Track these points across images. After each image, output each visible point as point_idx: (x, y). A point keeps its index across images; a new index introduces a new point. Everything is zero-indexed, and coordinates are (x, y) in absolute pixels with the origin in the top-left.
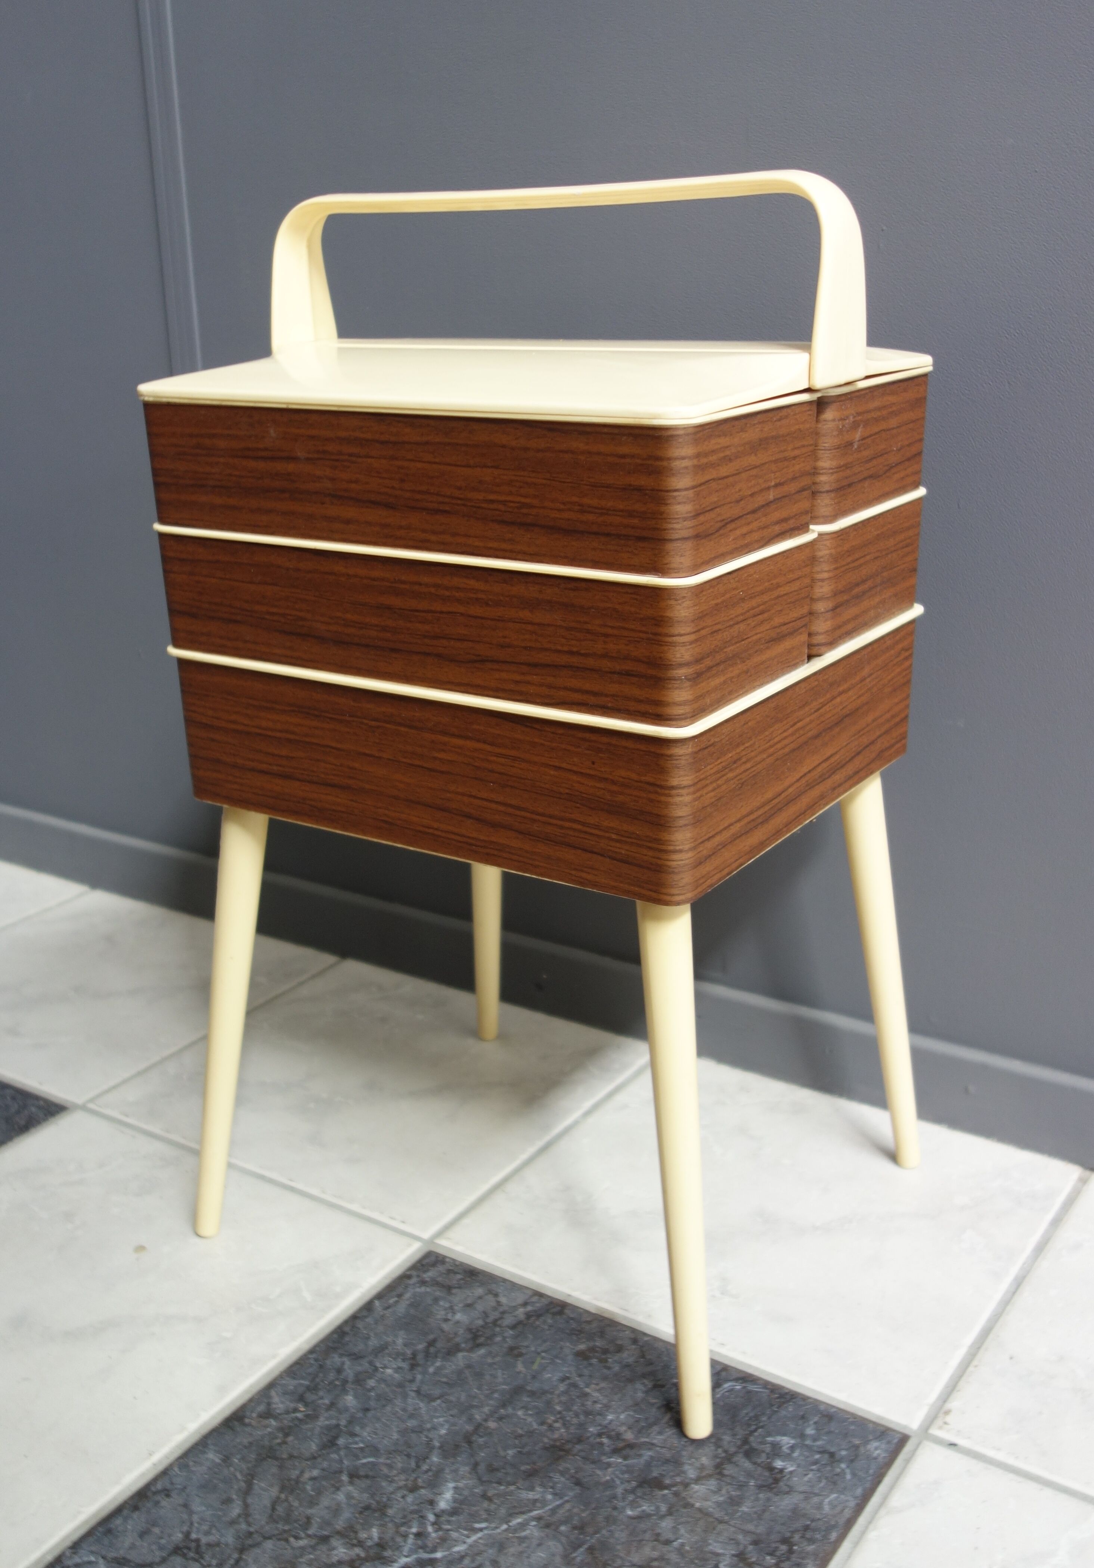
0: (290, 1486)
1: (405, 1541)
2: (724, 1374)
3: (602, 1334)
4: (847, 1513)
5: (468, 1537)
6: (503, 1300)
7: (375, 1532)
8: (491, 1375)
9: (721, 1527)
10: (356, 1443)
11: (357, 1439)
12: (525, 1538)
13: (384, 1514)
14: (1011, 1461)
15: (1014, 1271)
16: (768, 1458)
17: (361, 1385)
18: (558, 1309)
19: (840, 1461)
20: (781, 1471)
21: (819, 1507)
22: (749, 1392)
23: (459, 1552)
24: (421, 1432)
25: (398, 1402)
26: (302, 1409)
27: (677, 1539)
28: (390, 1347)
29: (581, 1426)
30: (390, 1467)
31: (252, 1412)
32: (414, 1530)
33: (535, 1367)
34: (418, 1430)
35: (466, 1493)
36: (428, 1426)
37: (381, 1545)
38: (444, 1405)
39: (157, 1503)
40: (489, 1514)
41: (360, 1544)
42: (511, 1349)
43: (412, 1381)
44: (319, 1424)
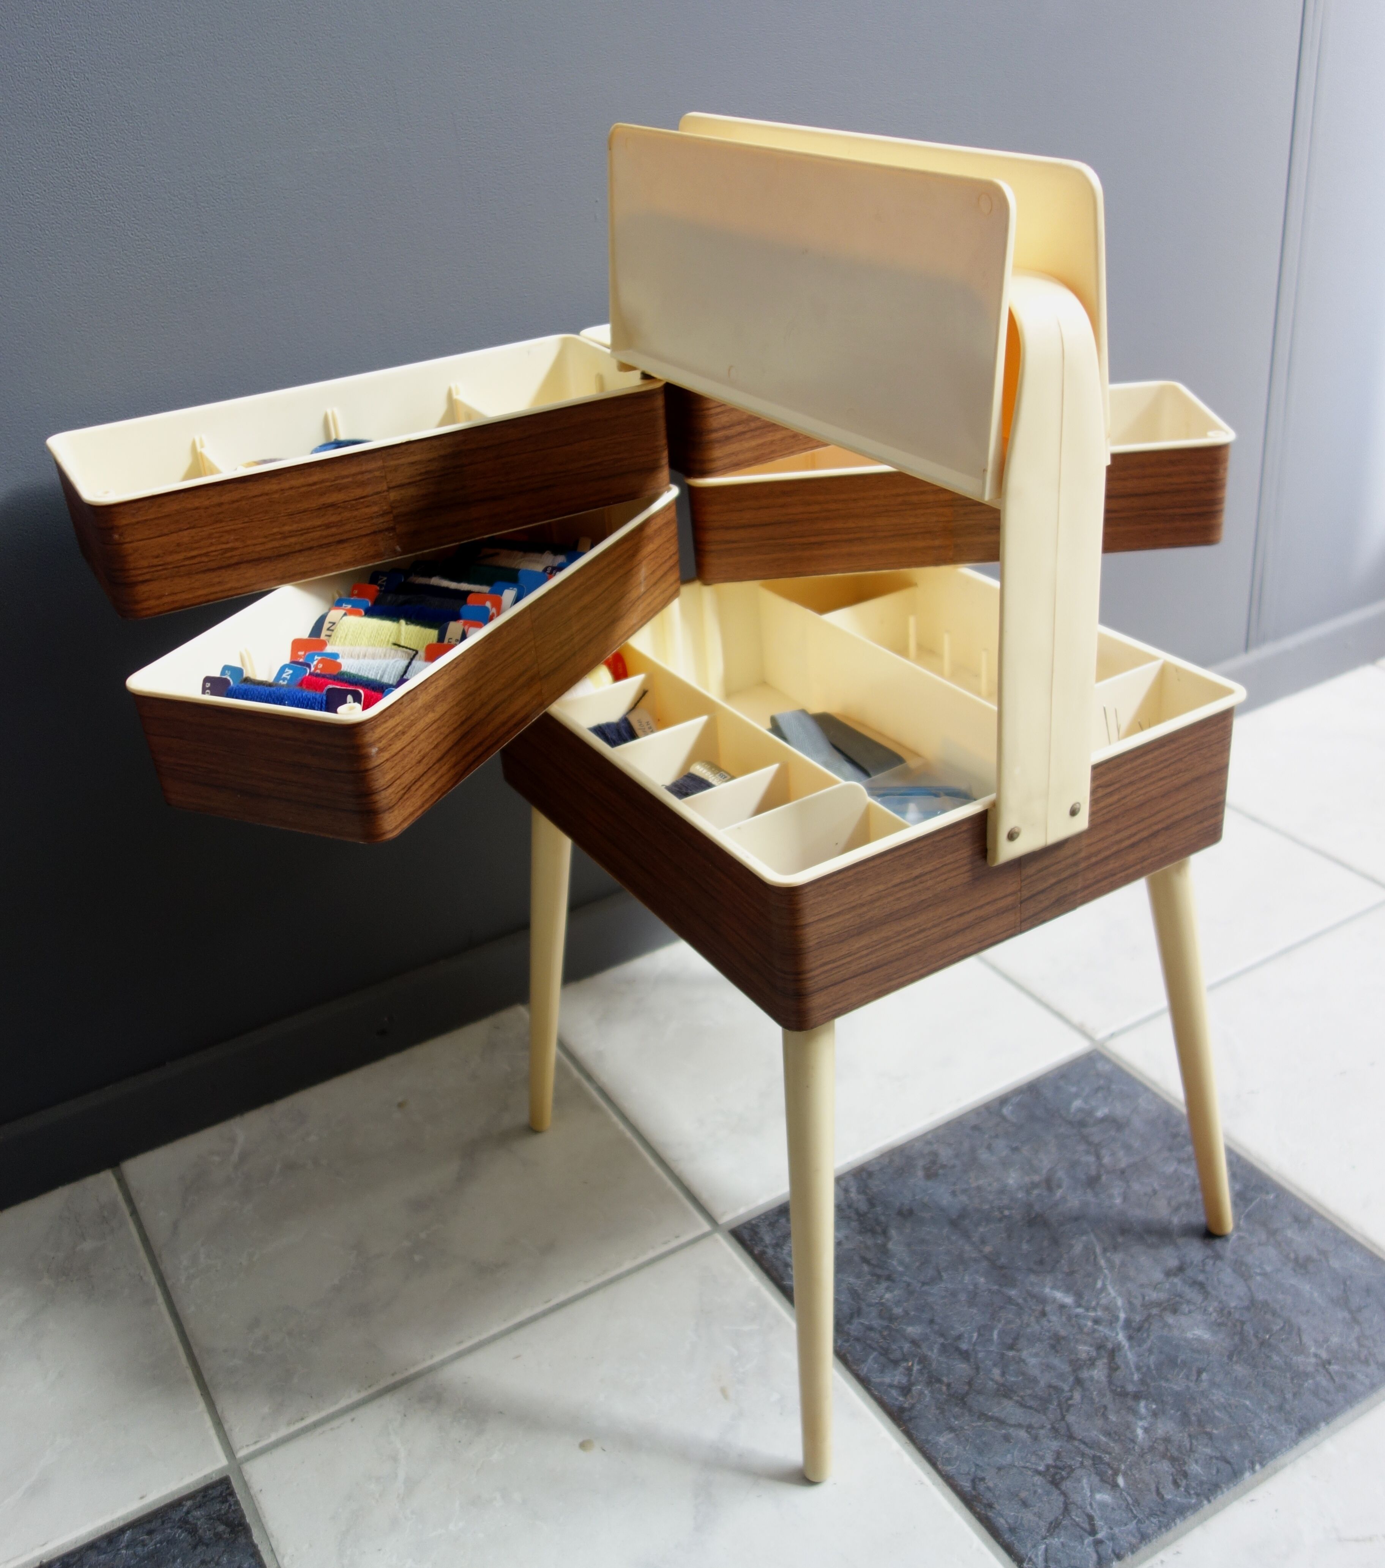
0: (1005, 1392)
1: (1100, 1332)
2: (992, 1110)
3: (911, 1158)
5: (1110, 1294)
7: (1083, 1348)
8: (926, 1234)
9: (1149, 1162)
10: (972, 1337)
11: (966, 1336)
12: (1122, 1263)
13: (1064, 1338)
16: (1091, 1118)
17: (897, 1318)
18: (864, 1175)
19: (1109, 1087)
20: (1106, 1116)
23: (1123, 1304)
24: (976, 1294)
25: (930, 1299)
26: (910, 1364)
29: (1013, 1200)
30: (1009, 1322)
31: (897, 1399)
32: (1090, 1324)
34: (973, 1295)
35: (1060, 1283)
36: (970, 1287)
37: (1100, 1347)
38: (949, 1272)
39: (988, 1489)
40: (1090, 1277)
41: (1092, 1359)
42: (900, 1214)
43: (909, 1285)
44: (934, 1356)
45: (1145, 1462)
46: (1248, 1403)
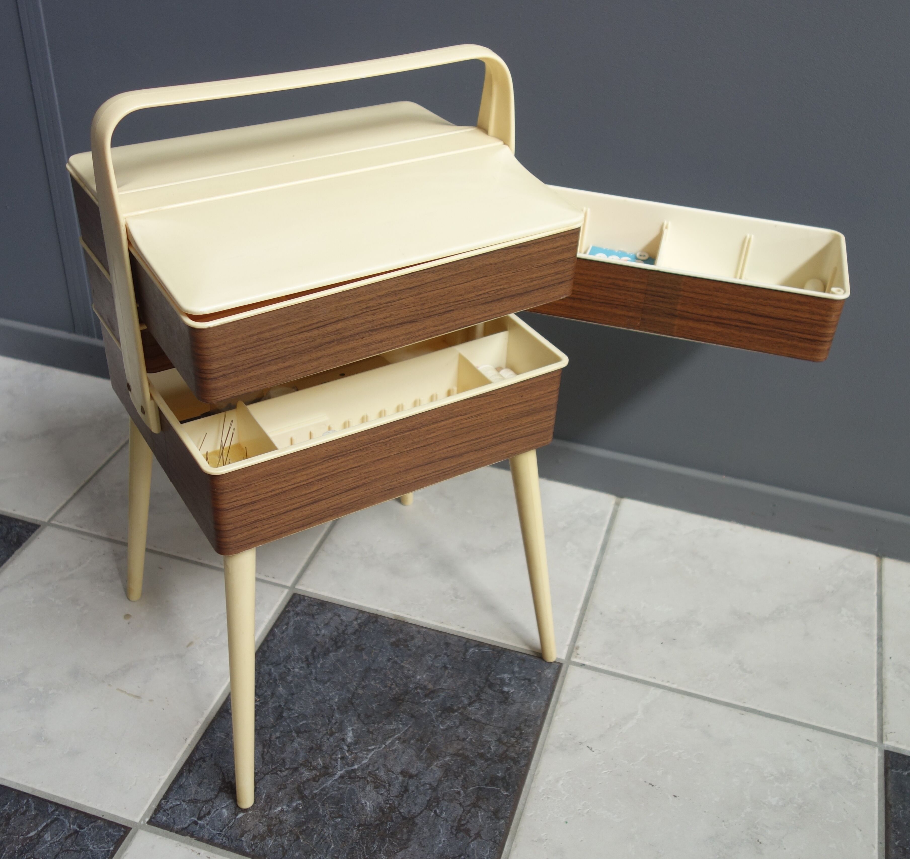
1: (337, 763)
2: (468, 644)
3: (401, 631)
4: (543, 709)
5: (368, 755)
6: (344, 618)
7: (320, 760)
8: (351, 664)
9: (486, 727)
10: (294, 714)
11: (293, 712)
12: (396, 750)
13: (321, 750)
14: (610, 669)
15: (594, 563)
16: (500, 687)
17: (284, 681)
18: (374, 619)
19: (534, 683)
20: (508, 693)
21: (529, 708)
22: (483, 652)
23: (365, 764)
24: (325, 702)
25: (307, 686)
27: (467, 738)
28: (292, 656)
29: (405, 685)
32: (339, 756)
33: (373, 655)
34: (324, 701)
35: (359, 731)
36: (328, 698)
37: (326, 767)
38: (332, 685)
39: (200, 766)
40: (374, 741)
41: (315, 768)
42: (357, 647)
43: (311, 673)
44: (270, 706)
45: (259, 820)
46: (333, 846)
